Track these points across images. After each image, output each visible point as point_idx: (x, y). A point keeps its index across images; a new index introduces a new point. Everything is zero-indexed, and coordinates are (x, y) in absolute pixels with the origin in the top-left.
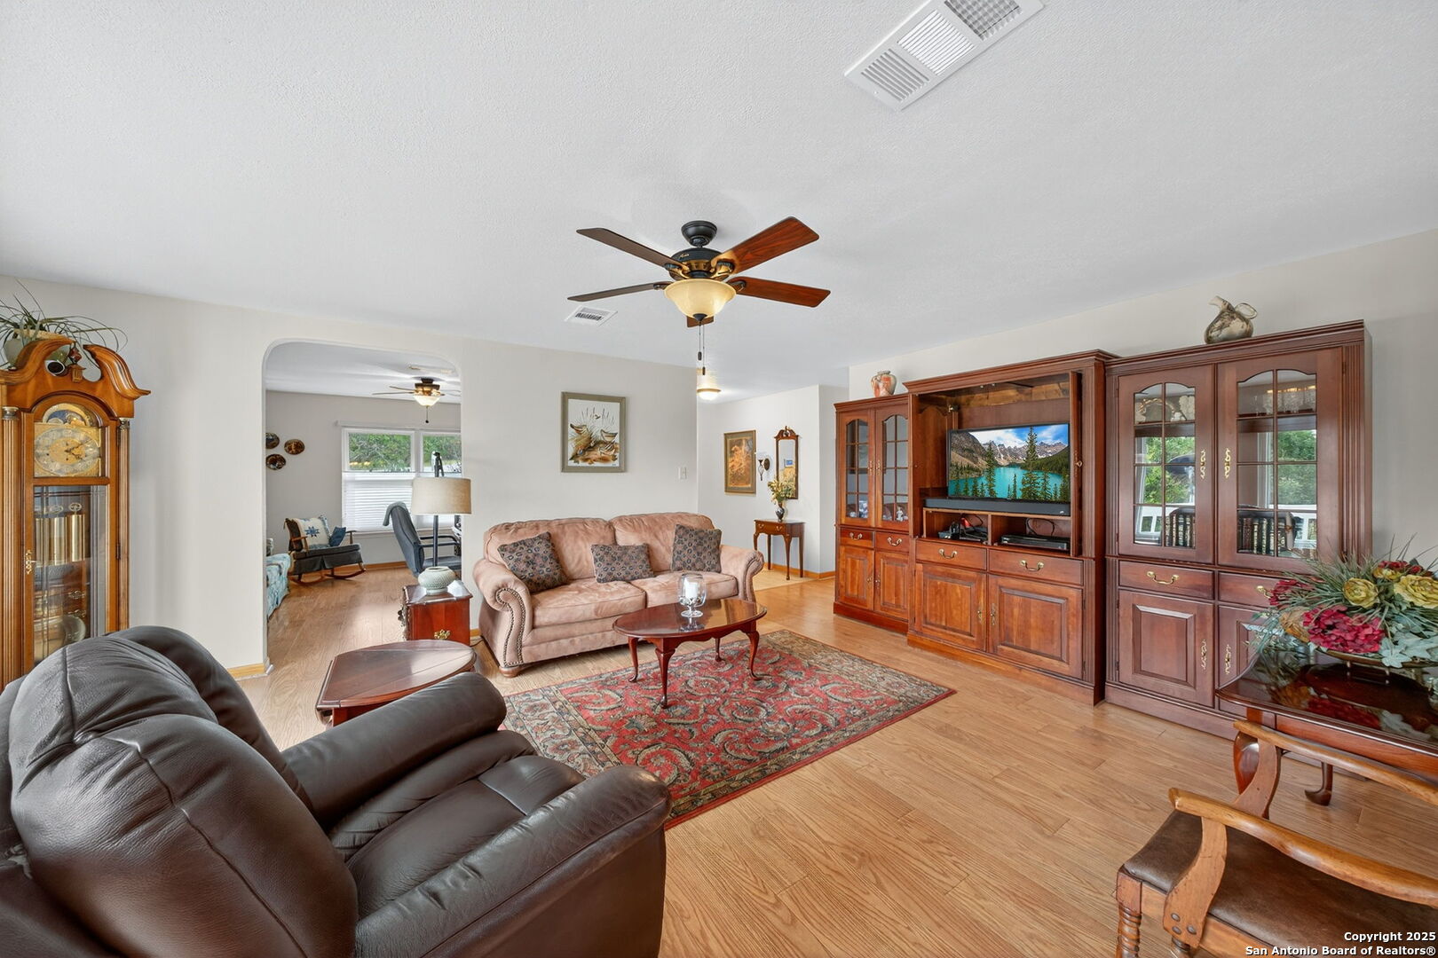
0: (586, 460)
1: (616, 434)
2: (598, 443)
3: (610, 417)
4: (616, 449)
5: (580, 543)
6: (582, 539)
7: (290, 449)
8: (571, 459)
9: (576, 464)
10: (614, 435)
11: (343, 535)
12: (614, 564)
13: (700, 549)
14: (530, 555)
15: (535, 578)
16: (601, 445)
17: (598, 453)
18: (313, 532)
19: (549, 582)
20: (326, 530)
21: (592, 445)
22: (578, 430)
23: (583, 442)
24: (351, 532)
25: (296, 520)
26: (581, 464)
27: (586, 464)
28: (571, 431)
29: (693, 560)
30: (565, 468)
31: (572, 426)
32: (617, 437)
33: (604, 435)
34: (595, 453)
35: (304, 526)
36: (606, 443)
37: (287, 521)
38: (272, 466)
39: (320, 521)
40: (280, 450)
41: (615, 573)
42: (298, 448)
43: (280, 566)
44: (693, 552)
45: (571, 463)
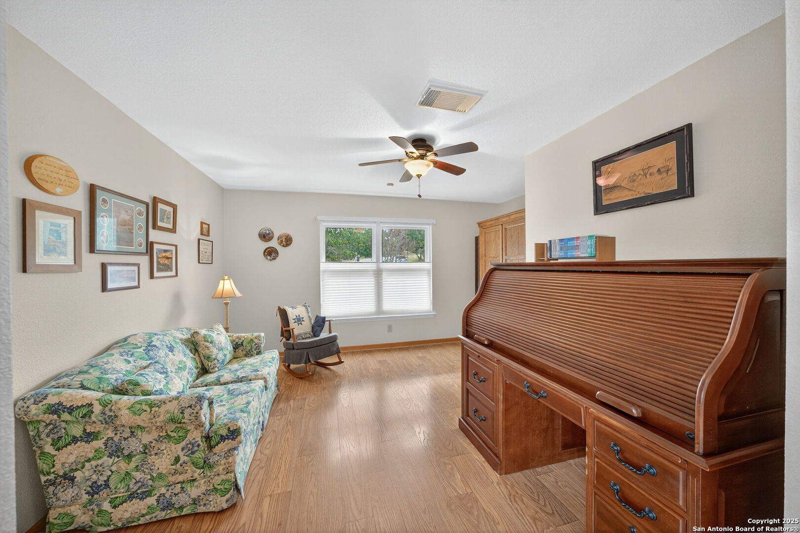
7: (282, 242)
11: (324, 323)
18: (299, 320)
20: (310, 319)
24: (329, 321)
25: (286, 308)
35: (292, 313)
37: (279, 308)
38: (269, 258)
39: (304, 309)
40: (274, 243)
42: (287, 241)
43: (266, 381)
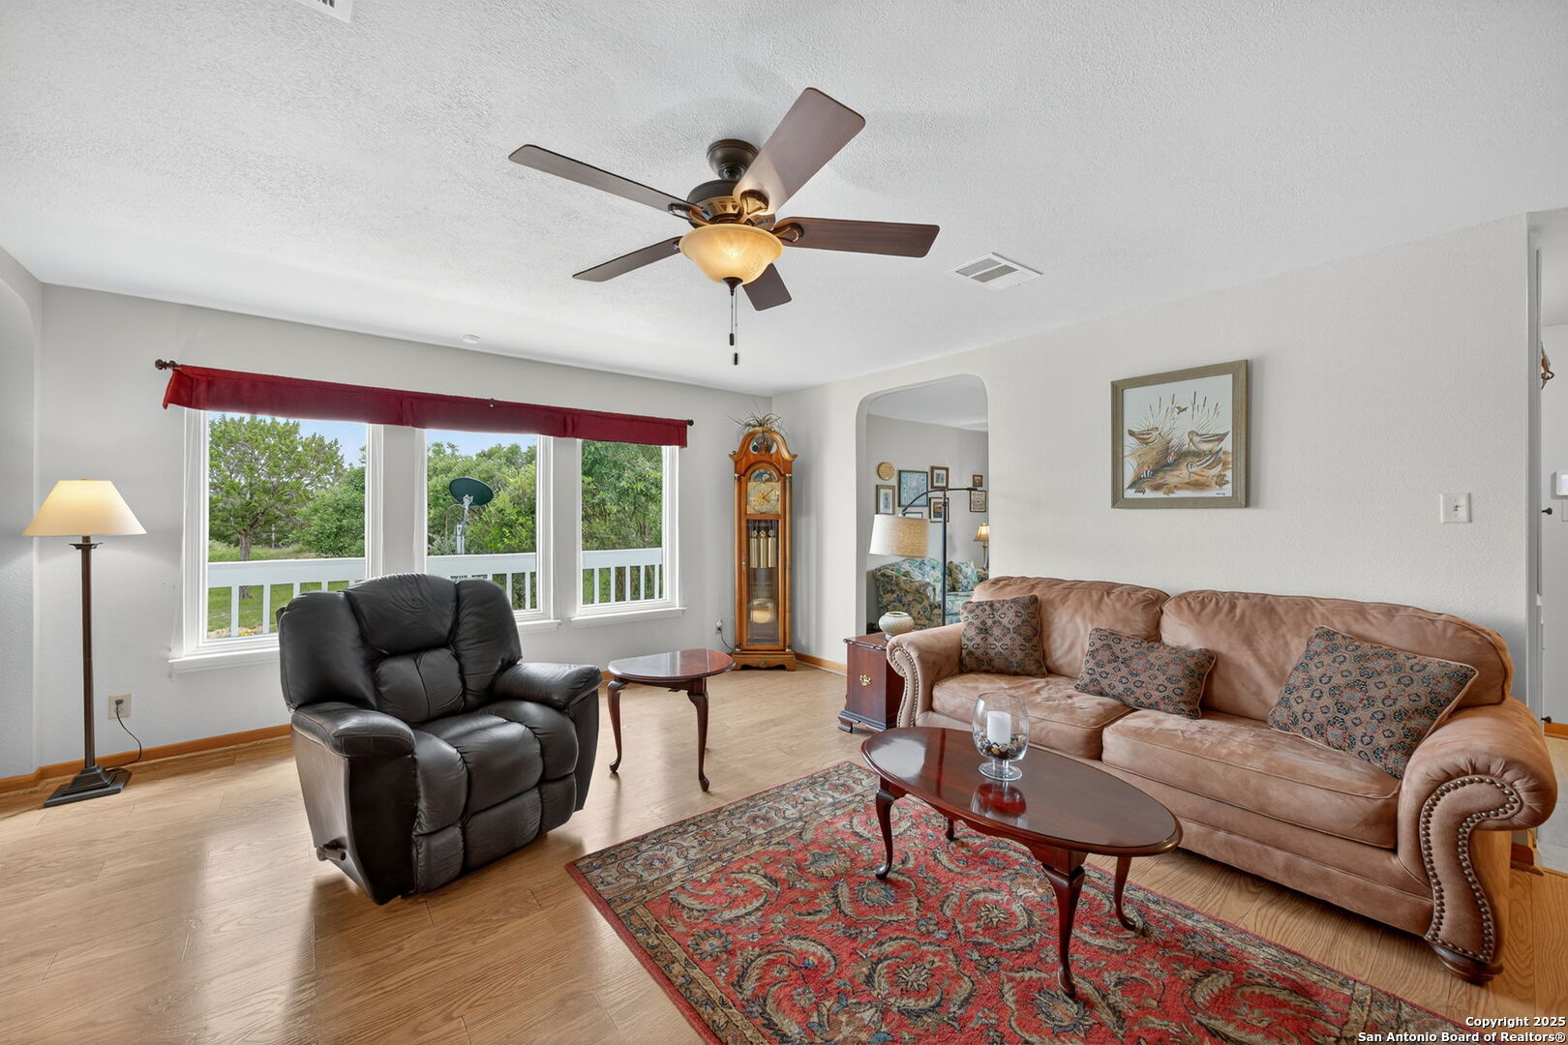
0: (1157, 488)
1: (1226, 434)
2: (1183, 456)
3: (1211, 405)
4: (1225, 464)
5: (1079, 620)
6: (1084, 617)
8: (1130, 487)
9: (1140, 495)
10: (1221, 438)
12: (1108, 668)
13: (1352, 697)
14: (989, 622)
15: (979, 652)
16: (1190, 459)
17: (1183, 473)
19: (997, 662)
21: (1170, 459)
22: (1142, 438)
23: (1152, 456)
26: (1149, 494)
27: (1160, 495)
28: (1130, 442)
29: (1320, 717)
30: (1118, 500)
31: (1131, 433)
32: (1229, 439)
33: (1196, 439)
34: (1176, 473)
36: (1198, 454)
41: (1104, 683)
44: (1327, 700)
45: (1130, 494)
